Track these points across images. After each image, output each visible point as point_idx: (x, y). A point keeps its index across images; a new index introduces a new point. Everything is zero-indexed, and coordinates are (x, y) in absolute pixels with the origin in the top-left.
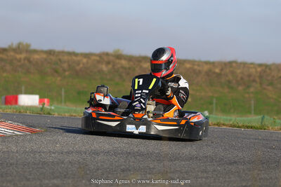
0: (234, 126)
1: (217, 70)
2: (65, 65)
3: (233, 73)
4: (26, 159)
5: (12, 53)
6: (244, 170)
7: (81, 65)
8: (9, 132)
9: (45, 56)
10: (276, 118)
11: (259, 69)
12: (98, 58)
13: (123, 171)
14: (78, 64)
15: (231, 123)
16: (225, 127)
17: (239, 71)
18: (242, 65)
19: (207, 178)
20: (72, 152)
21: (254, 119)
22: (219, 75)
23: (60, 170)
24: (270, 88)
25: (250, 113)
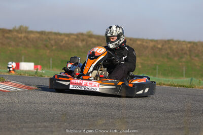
0: (171, 85)
1: (159, 46)
2: (53, 42)
3: (170, 48)
4: (25, 108)
5: (15, 33)
6: (178, 117)
7: (64, 42)
8: (13, 88)
9: (38, 35)
10: (200, 79)
11: (189, 45)
12: (75, 37)
13: (93, 117)
14: (62, 41)
15: (169, 83)
16: (164, 86)
17: (174, 47)
18: (177, 43)
19: (152, 122)
20: (57, 103)
21: (185, 81)
22: (160, 49)
23: (49, 116)
24: (196, 58)
25: (183, 76)
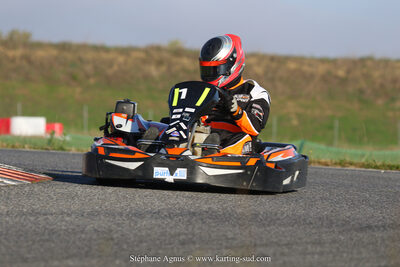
0: (369, 166)
1: (341, 73)
2: (89, 68)
3: (367, 76)
4: (23, 226)
6: (383, 240)
7: (115, 68)
9: (54, 52)
12: (142, 55)
13: (183, 243)
14: (111, 66)
15: (363, 160)
16: (352, 168)
17: (376, 74)
18: (382, 64)
20: (99, 213)
22: (343, 81)
